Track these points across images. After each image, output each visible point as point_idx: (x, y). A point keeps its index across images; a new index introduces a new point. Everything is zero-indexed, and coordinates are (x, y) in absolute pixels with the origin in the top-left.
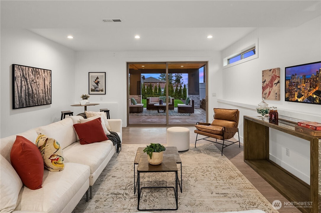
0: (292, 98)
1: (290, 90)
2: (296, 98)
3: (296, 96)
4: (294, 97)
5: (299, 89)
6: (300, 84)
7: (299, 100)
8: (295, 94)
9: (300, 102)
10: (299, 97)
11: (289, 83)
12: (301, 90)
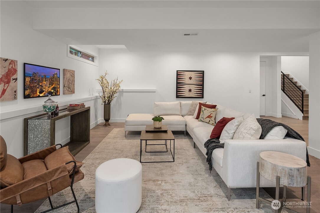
0: (34, 94)
1: (31, 87)
2: (38, 94)
3: (38, 92)
4: (36, 93)
5: (41, 86)
6: (41, 81)
7: (41, 95)
8: (36, 91)
9: (42, 97)
10: (40, 93)
11: (30, 80)
12: (42, 87)
